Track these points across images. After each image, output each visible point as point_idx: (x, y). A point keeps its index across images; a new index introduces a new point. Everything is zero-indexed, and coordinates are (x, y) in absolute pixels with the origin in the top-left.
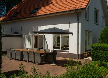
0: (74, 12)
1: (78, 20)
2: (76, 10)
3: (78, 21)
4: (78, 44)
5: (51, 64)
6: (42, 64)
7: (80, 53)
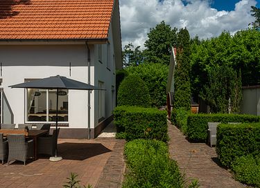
0: (84, 43)
1: (89, 60)
2: (87, 40)
3: (88, 62)
4: (89, 108)
5: (52, 159)
6: (28, 161)
7: (92, 127)
